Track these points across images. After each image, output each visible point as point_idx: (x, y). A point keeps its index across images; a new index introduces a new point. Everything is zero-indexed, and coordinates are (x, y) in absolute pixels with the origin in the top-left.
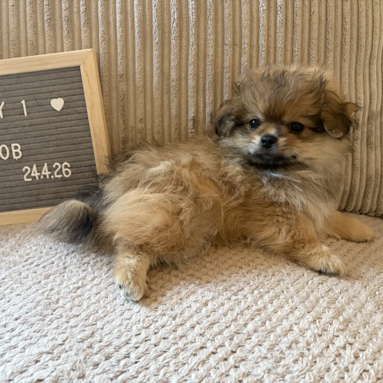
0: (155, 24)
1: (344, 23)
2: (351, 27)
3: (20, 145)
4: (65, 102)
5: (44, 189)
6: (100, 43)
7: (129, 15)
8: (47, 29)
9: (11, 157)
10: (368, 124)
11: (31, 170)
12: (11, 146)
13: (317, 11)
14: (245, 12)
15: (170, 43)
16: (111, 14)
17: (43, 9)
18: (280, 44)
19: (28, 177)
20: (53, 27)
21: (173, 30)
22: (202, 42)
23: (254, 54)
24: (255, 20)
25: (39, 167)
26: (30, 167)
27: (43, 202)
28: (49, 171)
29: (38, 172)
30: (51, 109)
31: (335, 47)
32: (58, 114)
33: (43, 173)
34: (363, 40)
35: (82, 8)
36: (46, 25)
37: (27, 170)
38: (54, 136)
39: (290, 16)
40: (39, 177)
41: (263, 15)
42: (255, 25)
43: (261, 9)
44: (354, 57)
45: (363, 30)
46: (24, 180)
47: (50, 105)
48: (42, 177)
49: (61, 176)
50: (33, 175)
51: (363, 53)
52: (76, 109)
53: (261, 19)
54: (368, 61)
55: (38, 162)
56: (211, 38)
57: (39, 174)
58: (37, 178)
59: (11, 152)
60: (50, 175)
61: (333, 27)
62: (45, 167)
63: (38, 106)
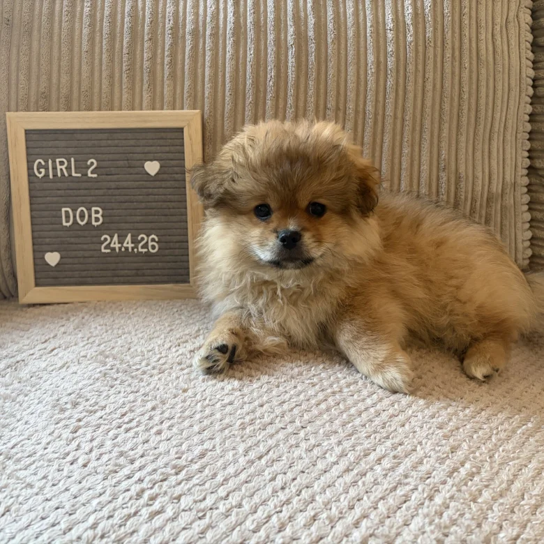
0: (249, 82)
1: (462, 91)
2: (469, 97)
3: (103, 209)
4: (161, 167)
5: (123, 263)
6: (185, 99)
7: (220, 70)
8: (125, 80)
9: (89, 223)
10: (487, 207)
11: (111, 240)
12: (90, 209)
13: (431, 77)
14: (352, 74)
15: (265, 103)
16: (199, 67)
17: (122, 58)
18: (389, 112)
19: (105, 248)
20: (132, 79)
21: (269, 89)
22: (301, 104)
23: (360, 122)
24: (362, 83)
25: (121, 238)
26: (110, 236)
27: (120, 278)
28: (132, 243)
29: (119, 243)
30: (144, 172)
31: (451, 118)
32: (151, 179)
33: (125, 245)
34: (483, 112)
35: (167, 60)
36: (124, 76)
37: (106, 239)
38: (143, 204)
39: (401, 81)
40: (120, 249)
41: (371, 79)
42: (362, 89)
43: (369, 72)
44: (472, 130)
45: (483, 101)
46: (100, 250)
47: (143, 167)
48: (123, 249)
49: (146, 250)
50: (112, 245)
51: (482, 127)
52: (173, 175)
53: (369, 83)
54: (487, 135)
55: (120, 231)
56: (312, 100)
57: (120, 245)
58: (117, 250)
59: (90, 216)
60: (133, 249)
61: (449, 96)
62: (129, 238)
63: (129, 167)
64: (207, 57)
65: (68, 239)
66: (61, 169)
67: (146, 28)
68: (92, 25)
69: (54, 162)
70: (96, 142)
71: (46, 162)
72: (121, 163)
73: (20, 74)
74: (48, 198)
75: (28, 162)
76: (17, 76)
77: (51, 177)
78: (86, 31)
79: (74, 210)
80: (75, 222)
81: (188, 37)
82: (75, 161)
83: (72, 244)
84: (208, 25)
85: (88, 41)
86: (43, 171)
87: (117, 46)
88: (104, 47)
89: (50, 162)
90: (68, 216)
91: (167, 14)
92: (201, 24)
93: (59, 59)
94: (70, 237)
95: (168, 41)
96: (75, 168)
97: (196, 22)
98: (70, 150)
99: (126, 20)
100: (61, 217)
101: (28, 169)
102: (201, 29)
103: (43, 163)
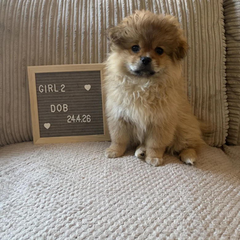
1: (196, 53)
2: (199, 56)
3: (68, 105)
4: (91, 87)
5: (76, 127)
6: (82, 60)
8: (57, 52)
9: (62, 110)
10: (209, 100)
11: (72, 117)
12: (63, 105)
17: (56, 44)
19: (69, 121)
20: (60, 52)
25: (75, 116)
27: (75, 133)
28: (80, 118)
30: (84, 89)
31: (192, 64)
32: (87, 92)
33: (77, 119)
37: (69, 117)
38: (84, 102)
40: (75, 121)
44: (201, 69)
46: (67, 122)
47: (84, 87)
48: (76, 121)
49: (86, 121)
50: (72, 120)
51: (205, 67)
52: (96, 90)
55: (75, 114)
57: (75, 120)
58: (74, 122)
59: (62, 108)
60: (80, 121)
61: (191, 55)
62: (79, 116)
63: (78, 87)
64: (90, 42)
65: (53, 118)
66: (50, 89)
67: (65, 32)
68: (44, 31)
69: (47, 86)
70: (64, 77)
71: (44, 86)
72: (75, 86)
73: (14, 52)
74: (45, 101)
75: (36, 86)
76: (13, 52)
77: (46, 92)
78: (41, 34)
79: (56, 106)
80: (56, 110)
81: (82, 35)
82: (56, 85)
83: (55, 119)
84: (90, 30)
85: (42, 38)
86: (42, 90)
87: (54, 39)
88: (48, 40)
89: (45, 86)
90: (53, 108)
91: (74, 26)
92: (87, 29)
93: (30, 45)
94: (54, 117)
95: (74, 37)
96: (56, 88)
97: (85, 28)
98: (54, 81)
99: (57, 29)
100: (51, 109)
101: (37, 89)
102: (88, 31)
103: (43, 87)
